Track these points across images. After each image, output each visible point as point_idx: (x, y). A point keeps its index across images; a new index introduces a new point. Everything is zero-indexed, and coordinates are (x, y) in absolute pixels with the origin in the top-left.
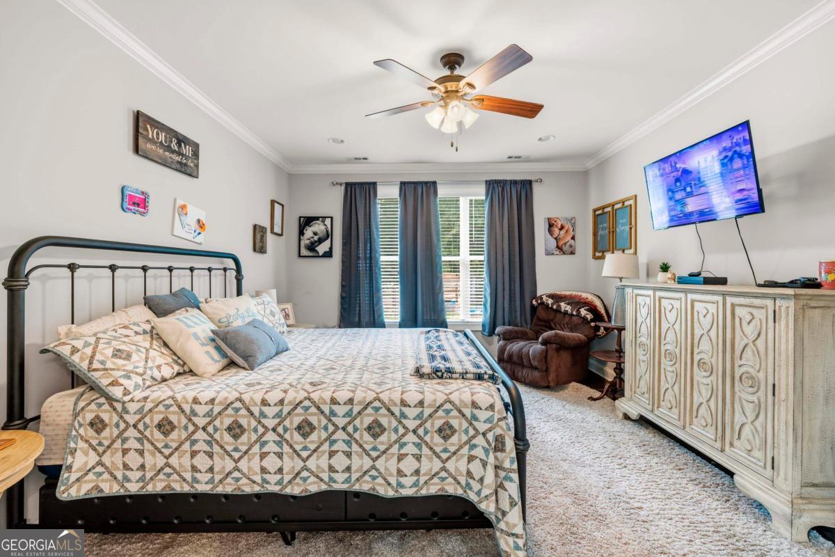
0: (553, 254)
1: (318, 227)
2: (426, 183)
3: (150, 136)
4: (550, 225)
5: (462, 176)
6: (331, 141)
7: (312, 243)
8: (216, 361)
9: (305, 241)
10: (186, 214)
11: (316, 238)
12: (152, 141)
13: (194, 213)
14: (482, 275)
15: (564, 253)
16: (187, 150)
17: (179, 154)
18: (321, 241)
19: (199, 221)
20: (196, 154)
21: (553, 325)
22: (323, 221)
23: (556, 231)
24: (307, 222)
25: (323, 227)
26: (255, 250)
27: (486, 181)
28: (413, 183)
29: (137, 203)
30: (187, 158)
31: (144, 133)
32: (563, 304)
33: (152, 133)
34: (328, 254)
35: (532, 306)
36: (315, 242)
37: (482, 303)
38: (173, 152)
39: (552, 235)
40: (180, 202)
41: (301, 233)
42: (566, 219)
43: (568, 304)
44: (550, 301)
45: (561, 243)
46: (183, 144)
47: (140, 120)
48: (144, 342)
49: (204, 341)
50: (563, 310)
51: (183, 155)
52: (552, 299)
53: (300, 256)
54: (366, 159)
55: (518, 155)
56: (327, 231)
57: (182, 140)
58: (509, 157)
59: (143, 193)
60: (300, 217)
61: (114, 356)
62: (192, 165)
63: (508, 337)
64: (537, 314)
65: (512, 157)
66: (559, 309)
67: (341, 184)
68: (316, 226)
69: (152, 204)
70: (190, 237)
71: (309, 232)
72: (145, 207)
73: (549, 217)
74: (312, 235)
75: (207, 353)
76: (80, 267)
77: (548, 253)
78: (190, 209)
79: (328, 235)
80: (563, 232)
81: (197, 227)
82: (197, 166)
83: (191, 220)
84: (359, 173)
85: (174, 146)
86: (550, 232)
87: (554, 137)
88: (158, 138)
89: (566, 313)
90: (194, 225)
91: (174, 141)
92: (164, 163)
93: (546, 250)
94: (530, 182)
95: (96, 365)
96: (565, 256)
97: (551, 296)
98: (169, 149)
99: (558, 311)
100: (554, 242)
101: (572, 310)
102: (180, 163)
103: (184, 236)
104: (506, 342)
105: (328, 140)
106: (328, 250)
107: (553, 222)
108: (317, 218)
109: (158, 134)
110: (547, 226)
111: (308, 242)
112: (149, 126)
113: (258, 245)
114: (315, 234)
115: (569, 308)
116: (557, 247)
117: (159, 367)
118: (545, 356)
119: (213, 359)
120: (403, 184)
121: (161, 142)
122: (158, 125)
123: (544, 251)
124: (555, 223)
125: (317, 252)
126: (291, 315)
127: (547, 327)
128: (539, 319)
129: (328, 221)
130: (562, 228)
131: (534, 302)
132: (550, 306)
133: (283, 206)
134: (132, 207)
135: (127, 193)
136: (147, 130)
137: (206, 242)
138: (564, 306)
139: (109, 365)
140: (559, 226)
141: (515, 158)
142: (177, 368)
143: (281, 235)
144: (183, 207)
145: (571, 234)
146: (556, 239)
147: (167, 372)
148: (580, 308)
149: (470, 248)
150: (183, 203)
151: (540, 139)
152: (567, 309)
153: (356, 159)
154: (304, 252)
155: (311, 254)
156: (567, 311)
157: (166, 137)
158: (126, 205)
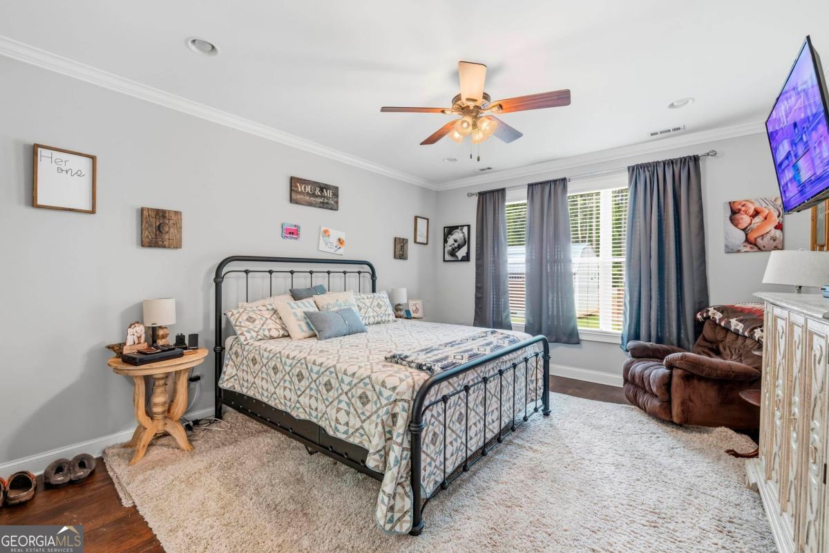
0: (739, 251)
1: (458, 235)
2: (555, 181)
3: (300, 190)
4: (734, 212)
5: (596, 167)
6: (446, 160)
7: (453, 249)
8: (304, 331)
9: (448, 248)
10: (329, 236)
11: (456, 245)
12: (301, 193)
13: (335, 235)
14: (621, 278)
15: (760, 249)
16: (329, 193)
17: (322, 197)
18: (460, 247)
19: (339, 240)
20: (336, 195)
21: (721, 348)
22: (462, 230)
23: (745, 220)
24: (450, 230)
25: (461, 235)
26: (395, 257)
27: (629, 168)
28: (541, 183)
29: (293, 232)
30: (328, 198)
31: (296, 189)
32: (733, 321)
33: (300, 188)
34: (466, 258)
35: (696, 320)
36: (456, 248)
37: (622, 312)
38: (317, 196)
39: (736, 226)
40: (323, 228)
41: (445, 241)
42: (764, 200)
43: (741, 321)
44: (718, 316)
45: (752, 237)
46: (325, 190)
47: (294, 181)
48: (267, 314)
49: (299, 318)
50: (732, 328)
51: (325, 197)
52: (722, 312)
53: (444, 261)
54: (489, 168)
55: (677, 126)
56: (465, 238)
57: (323, 188)
58: (652, 134)
59: (295, 226)
60: (445, 228)
61: (247, 320)
62: (332, 202)
63: (640, 354)
64: (704, 332)
65: (656, 134)
66: (728, 327)
67: (472, 195)
68: (456, 234)
69: (302, 232)
70: (332, 251)
71: (451, 241)
72: (297, 234)
73: (732, 200)
74: (453, 242)
75: (299, 325)
76: (250, 271)
77: (730, 250)
78: (331, 232)
79: (467, 242)
80: (758, 220)
81: (338, 243)
82: (337, 203)
83: (333, 239)
84: (488, 183)
85: (318, 192)
86: (733, 220)
87: (693, 100)
88: (305, 190)
89: (736, 333)
90: (335, 242)
91: (318, 189)
92: (310, 204)
93: (726, 246)
94: (696, 159)
95: (238, 324)
96: (762, 253)
97: (721, 309)
98: (314, 195)
99: (727, 330)
100: (742, 235)
101: (744, 330)
102: (322, 203)
103: (326, 249)
104: (634, 359)
105: (444, 160)
106: (465, 255)
107: (740, 207)
108: (457, 227)
109: (305, 187)
110: (729, 213)
111: (450, 248)
112: (298, 185)
113: (398, 253)
114: (456, 241)
115: (740, 327)
116: (747, 240)
117: (270, 330)
118: (667, 383)
119: (302, 329)
120: (531, 186)
121: (308, 192)
122: (306, 182)
123: (723, 248)
124: (743, 209)
125: (457, 257)
126: (420, 310)
127: (712, 350)
128: (705, 339)
129: (465, 229)
130: (757, 213)
131: (699, 316)
132: (717, 322)
133: (428, 219)
134: (289, 235)
135: (284, 227)
136: (297, 187)
137: (344, 254)
138: (736, 325)
139: (243, 324)
140: (751, 211)
141: (661, 133)
142: (282, 332)
143: (427, 244)
144: (326, 232)
145: (776, 221)
146: (744, 230)
147: (274, 333)
148: (756, 328)
149: (613, 247)
150: (325, 228)
151: (672, 106)
152: (738, 328)
153: (482, 170)
154: (448, 257)
155: (452, 259)
156: (738, 330)
157: (311, 188)
158: (284, 235)
